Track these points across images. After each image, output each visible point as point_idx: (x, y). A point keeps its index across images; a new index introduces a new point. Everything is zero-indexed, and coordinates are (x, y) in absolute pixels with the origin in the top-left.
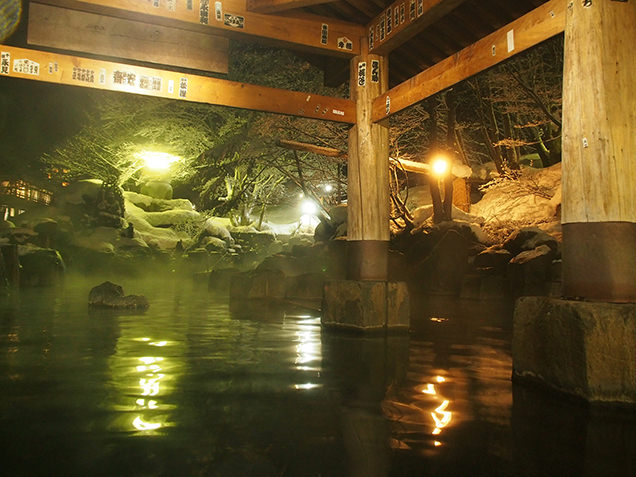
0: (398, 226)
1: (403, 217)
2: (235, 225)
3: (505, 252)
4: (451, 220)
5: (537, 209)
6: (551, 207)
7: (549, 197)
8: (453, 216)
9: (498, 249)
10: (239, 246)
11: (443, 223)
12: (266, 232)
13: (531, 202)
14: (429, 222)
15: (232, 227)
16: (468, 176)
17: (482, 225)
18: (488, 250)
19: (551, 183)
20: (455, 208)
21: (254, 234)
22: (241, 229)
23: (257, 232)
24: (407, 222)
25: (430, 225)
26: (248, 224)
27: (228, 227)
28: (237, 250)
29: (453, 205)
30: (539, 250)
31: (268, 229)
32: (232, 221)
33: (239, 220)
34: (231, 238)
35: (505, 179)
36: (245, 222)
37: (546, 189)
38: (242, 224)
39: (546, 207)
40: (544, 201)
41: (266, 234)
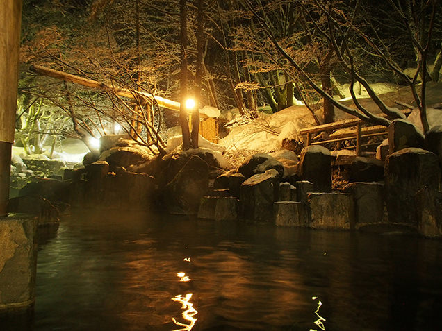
0: (153, 152)
1: (156, 144)
2: (28, 153)
3: (240, 175)
4: (198, 147)
5: (268, 143)
6: (278, 142)
7: (277, 134)
8: (199, 144)
9: (234, 173)
10: (31, 171)
11: (191, 150)
12: (56, 160)
13: (264, 138)
14: (179, 150)
15: (25, 154)
16: (217, 117)
17: (223, 153)
18: (227, 174)
19: (278, 124)
20: (201, 138)
21: (46, 162)
22: (34, 157)
23: (49, 160)
24: (160, 149)
25: (178, 152)
26: (41, 153)
27: (21, 155)
28: (28, 174)
29: (200, 135)
30: (268, 173)
31: (59, 157)
32: (26, 150)
33: (33, 150)
34: (23, 164)
35: (245, 119)
36: (39, 151)
37: (275, 128)
38: (35, 153)
39: (275, 142)
40: (273, 137)
41: (56, 162)
